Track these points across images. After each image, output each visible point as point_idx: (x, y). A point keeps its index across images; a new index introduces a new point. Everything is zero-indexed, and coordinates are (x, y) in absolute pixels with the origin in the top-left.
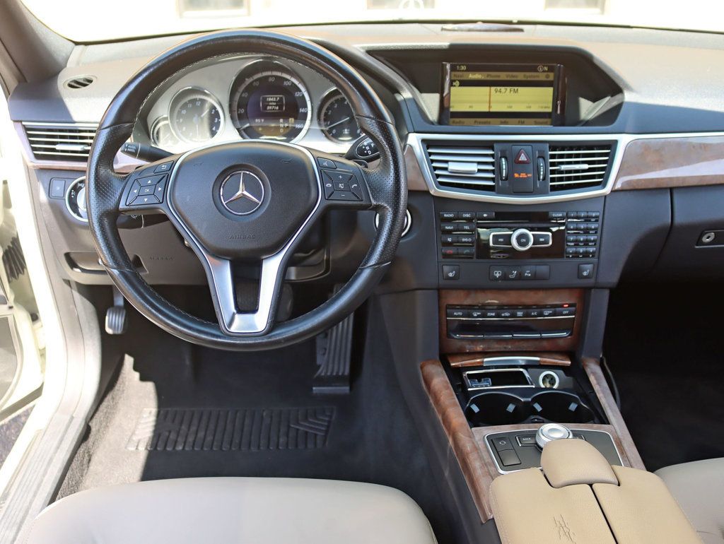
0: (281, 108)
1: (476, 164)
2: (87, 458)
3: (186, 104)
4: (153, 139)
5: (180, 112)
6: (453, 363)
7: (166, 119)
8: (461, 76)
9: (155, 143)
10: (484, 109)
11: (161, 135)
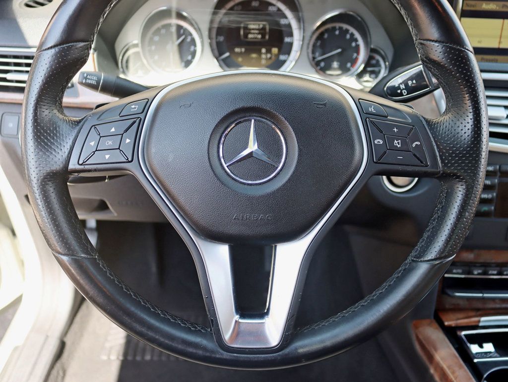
0: (263, 36)
1: (503, 109)
2: (61, 373)
3: (159, 30)
4: (122, 67)
5: (151, 39)
6: (447, 321)
7: (136, 46)
8: (473, 6)
9: (124, 72)
10: (494, 44)
11: (131, 64)
